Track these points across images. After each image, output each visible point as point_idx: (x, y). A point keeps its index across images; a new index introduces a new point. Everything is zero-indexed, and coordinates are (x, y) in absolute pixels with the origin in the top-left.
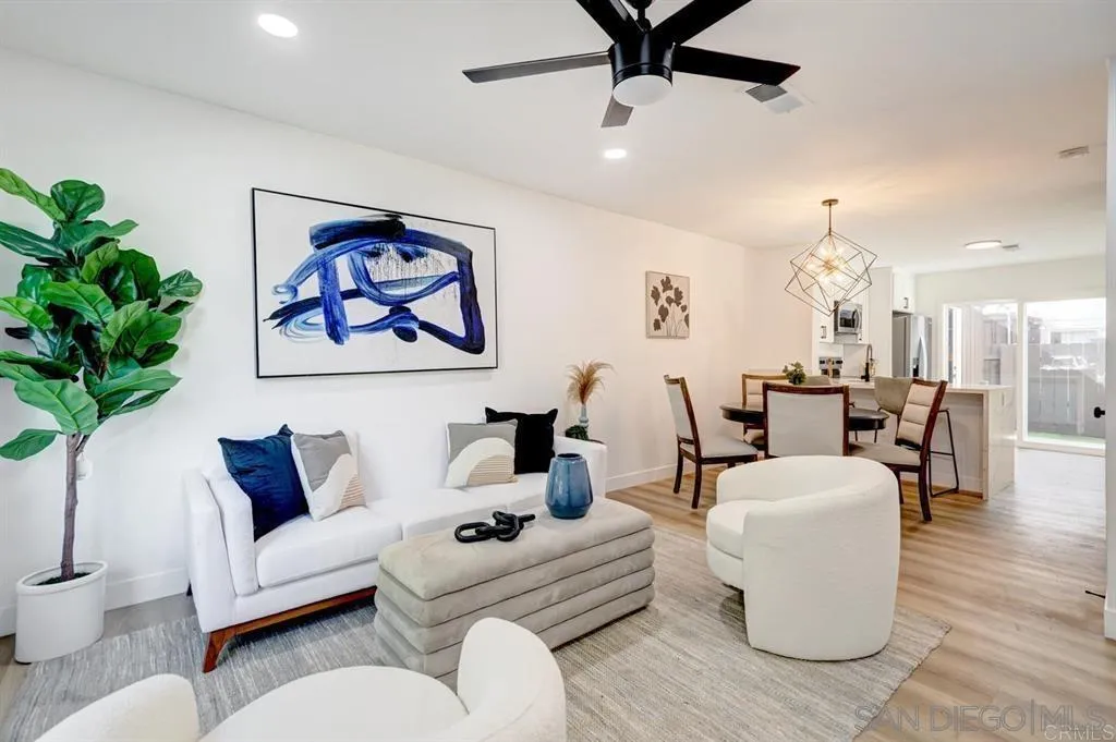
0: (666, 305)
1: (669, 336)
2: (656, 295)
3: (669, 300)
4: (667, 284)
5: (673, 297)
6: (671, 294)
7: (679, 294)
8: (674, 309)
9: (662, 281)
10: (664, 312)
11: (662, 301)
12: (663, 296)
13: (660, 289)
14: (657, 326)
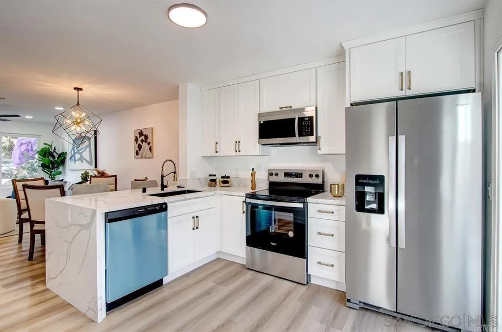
0: (141, 143)
1: (142, 158)
2: (136, 140)
3: (142, 141)
4: (141, 134)
5: (144, 139)
6: (143, 138)
7: (146, 137)
8: (145, 145)
9: (139, 133)
10: (140, 147)
11: (139, 142)
12: (140, 139)
13: (138, 136)
14: (137, 153)
